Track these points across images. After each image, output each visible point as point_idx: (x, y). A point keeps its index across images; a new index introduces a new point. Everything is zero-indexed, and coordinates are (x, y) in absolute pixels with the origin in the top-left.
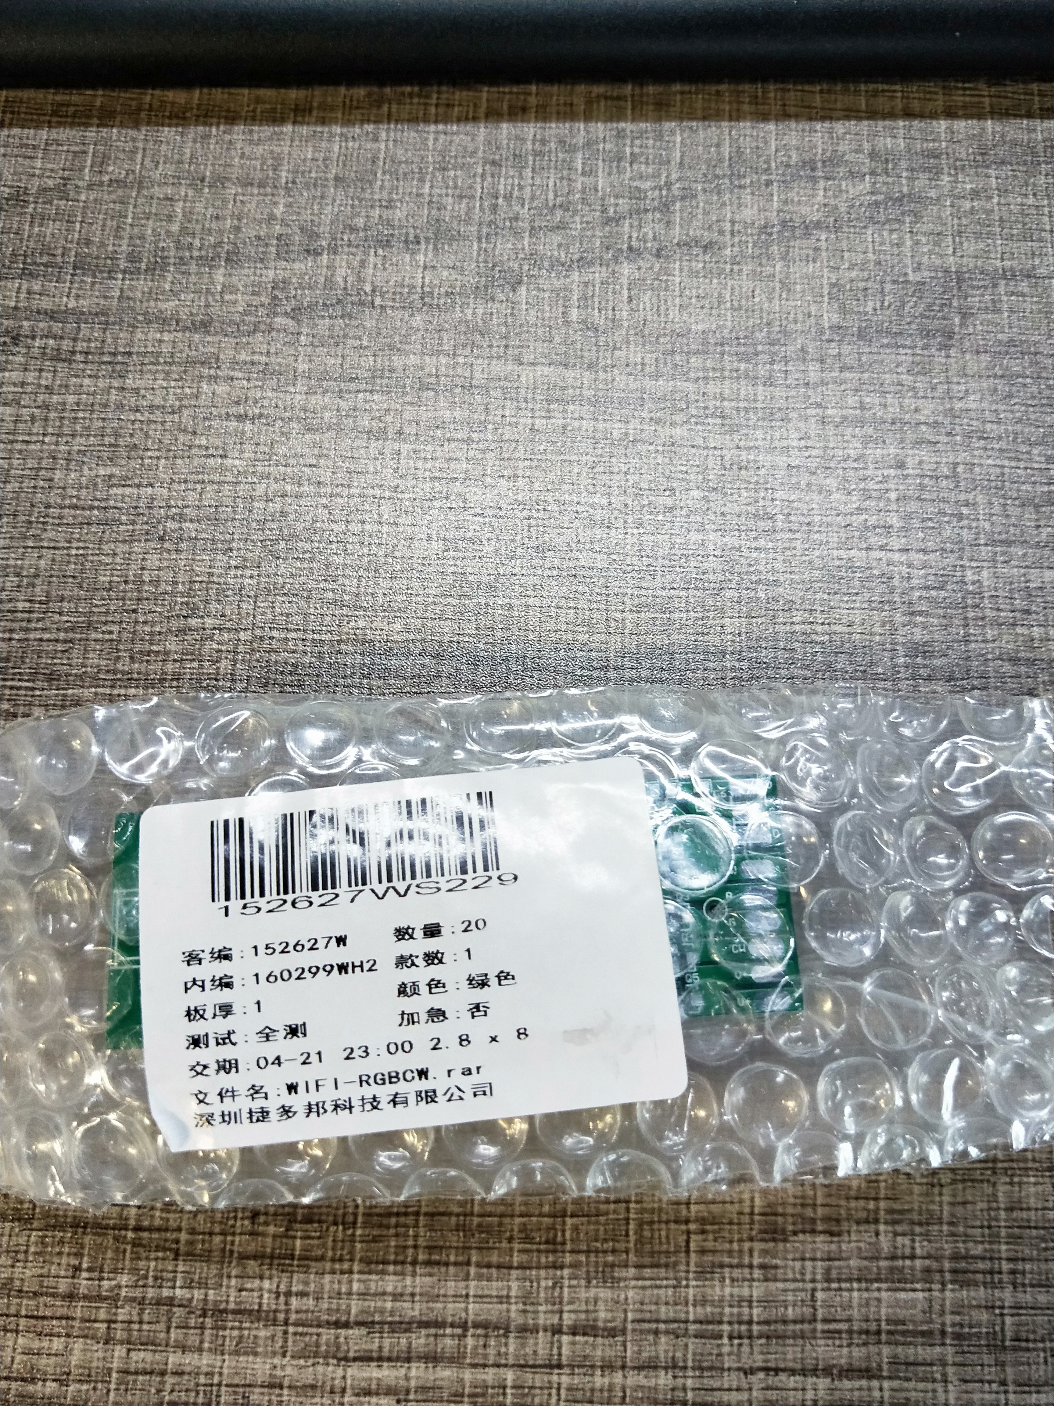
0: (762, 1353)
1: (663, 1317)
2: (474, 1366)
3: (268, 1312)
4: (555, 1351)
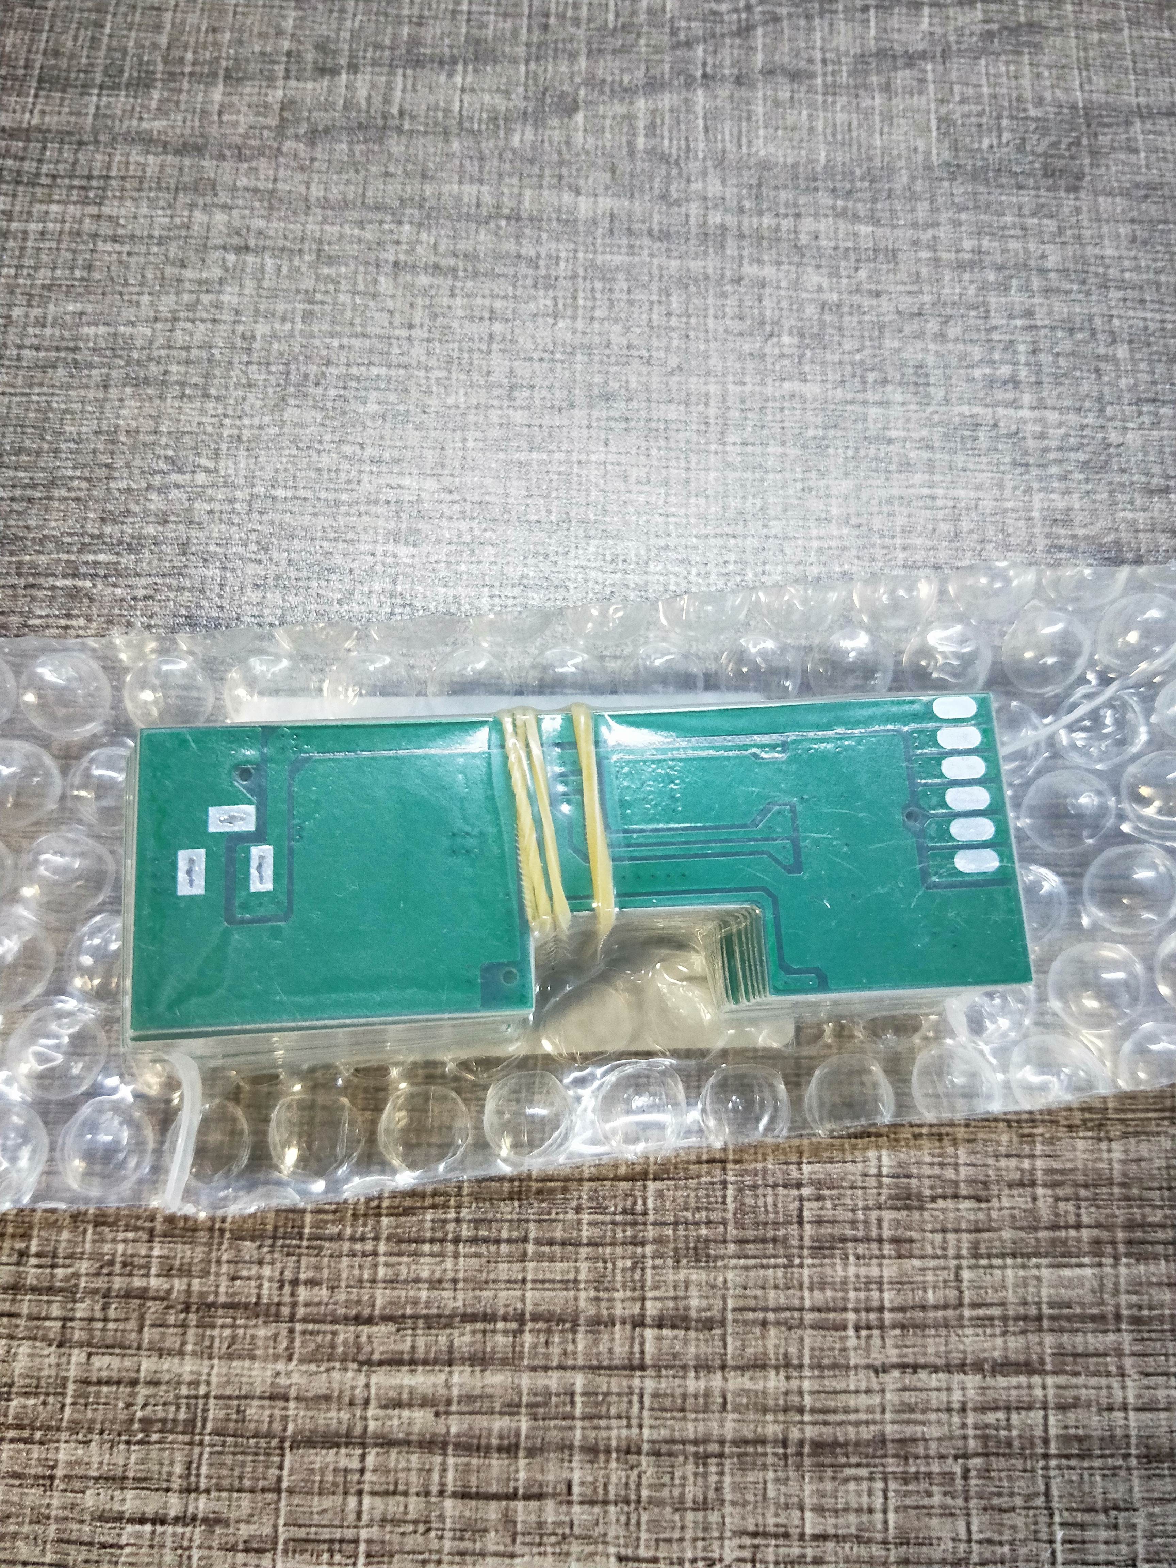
0: (897, 1347)
1: (771, 1304)
2: (534, 1369)
3: (269, 1305)
4: (637, 1348)
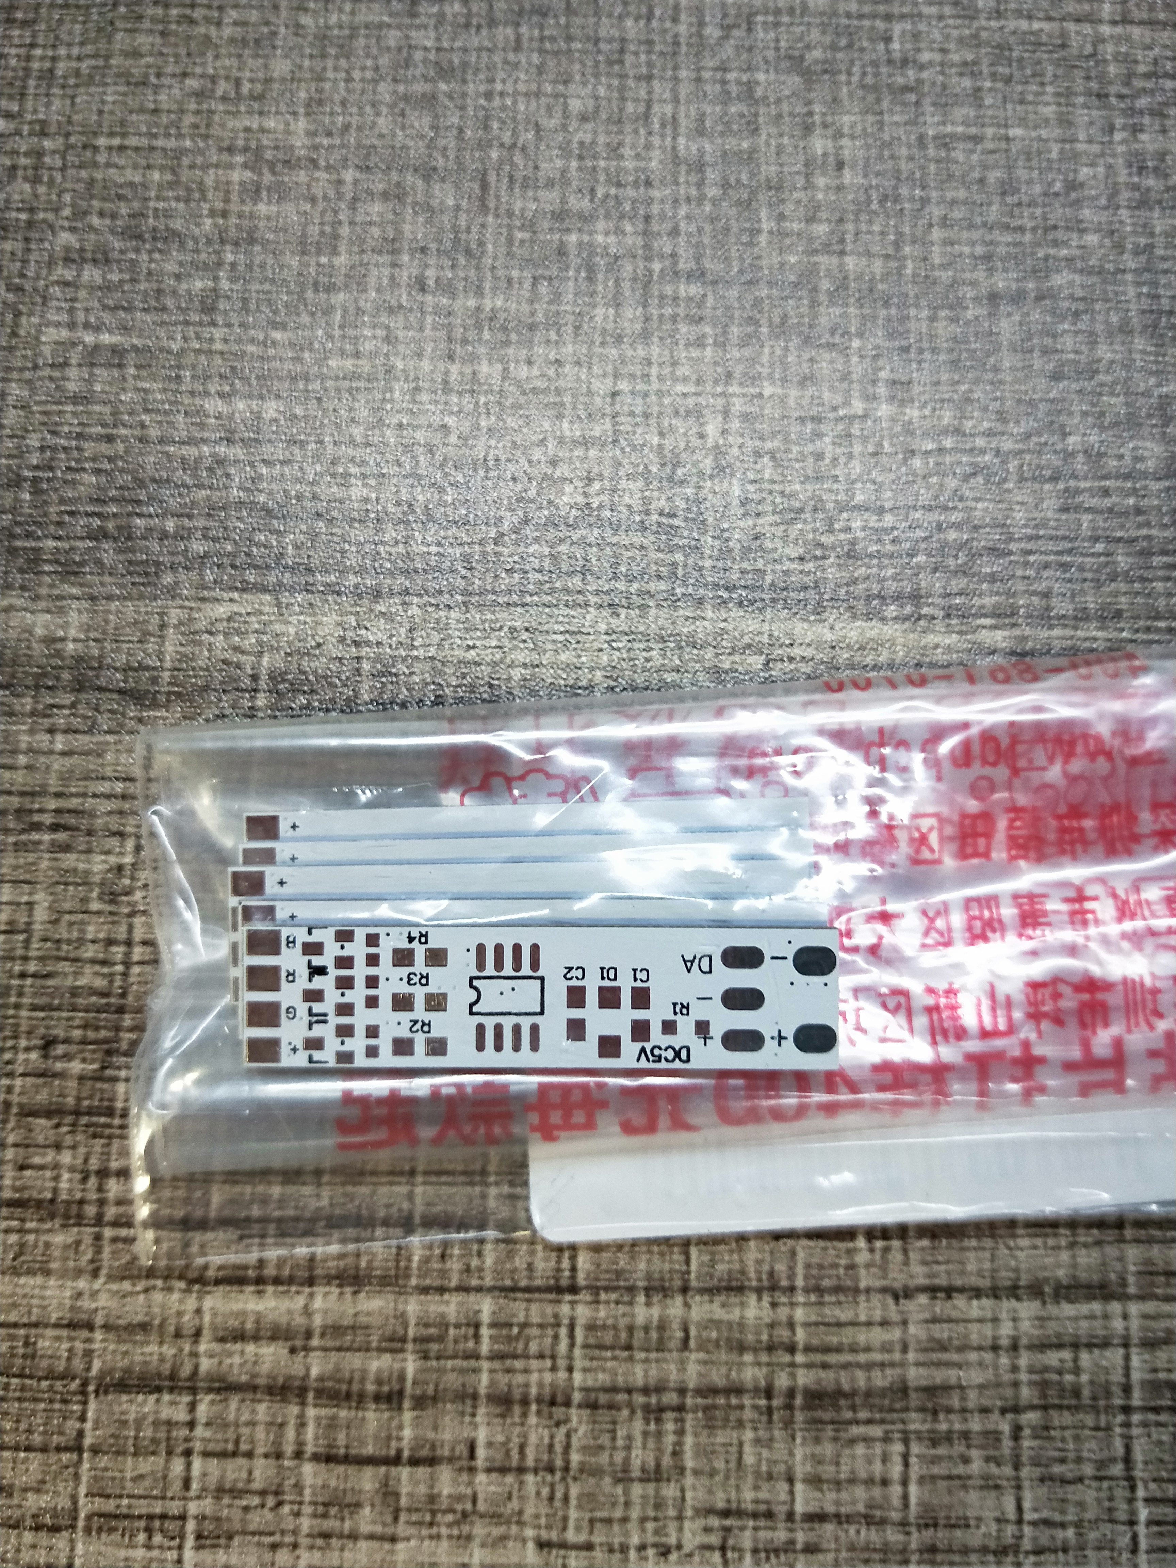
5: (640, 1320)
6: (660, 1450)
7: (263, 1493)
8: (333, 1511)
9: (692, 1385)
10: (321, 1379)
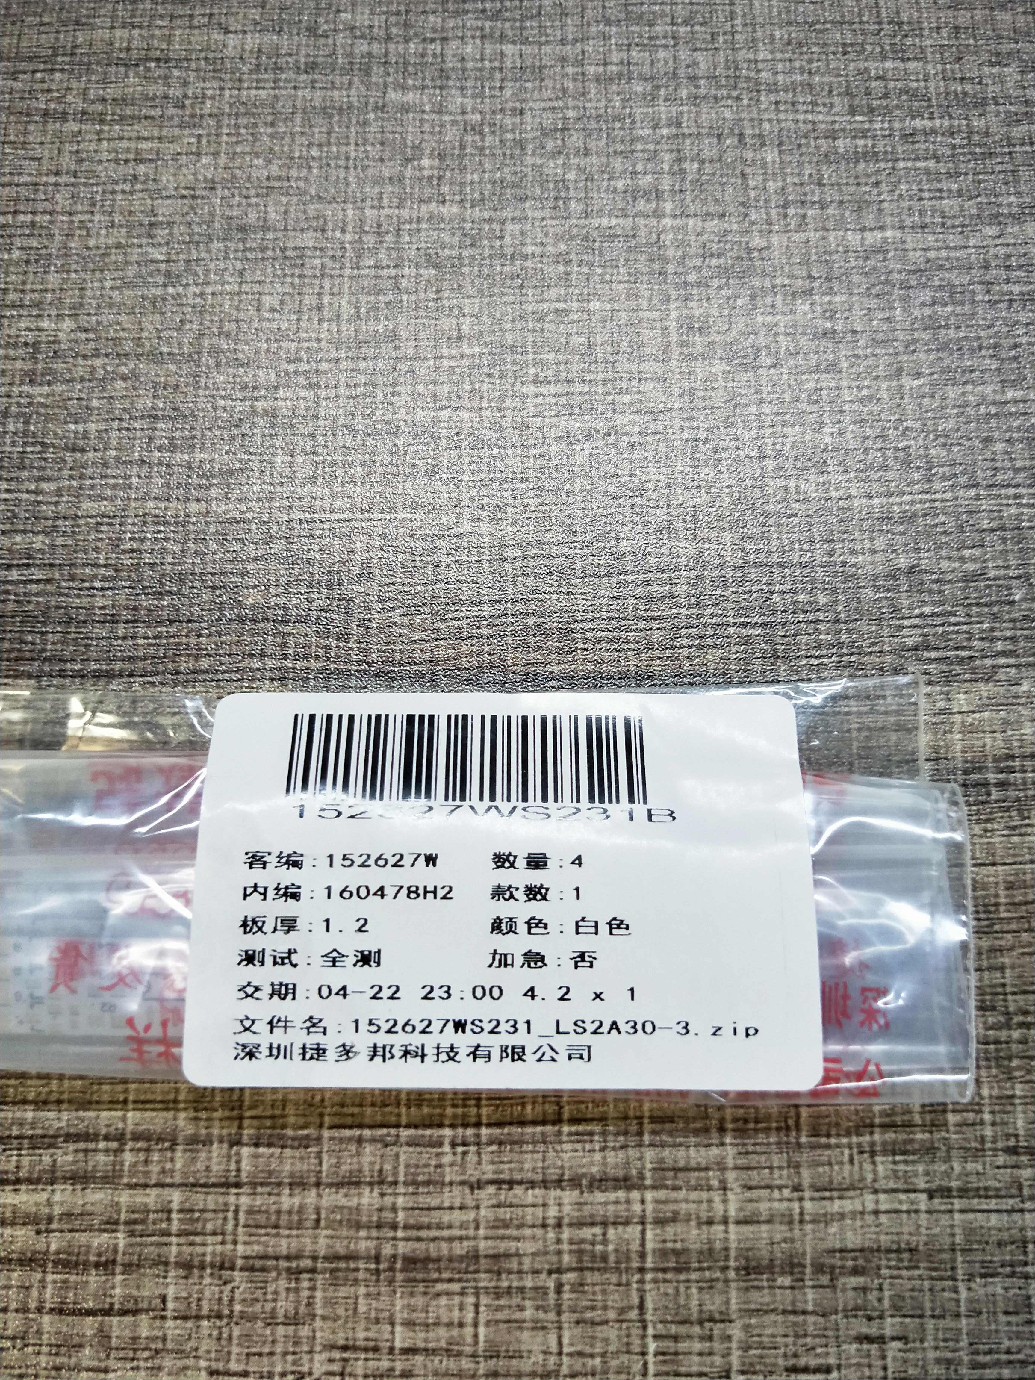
5: (286, 1205)
6: (298, 1302)
7: (14, 1338)
8: (63, 1350)
9: (322, 1253)
10: (58, 1252)
